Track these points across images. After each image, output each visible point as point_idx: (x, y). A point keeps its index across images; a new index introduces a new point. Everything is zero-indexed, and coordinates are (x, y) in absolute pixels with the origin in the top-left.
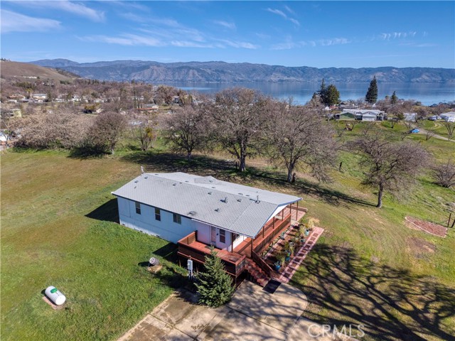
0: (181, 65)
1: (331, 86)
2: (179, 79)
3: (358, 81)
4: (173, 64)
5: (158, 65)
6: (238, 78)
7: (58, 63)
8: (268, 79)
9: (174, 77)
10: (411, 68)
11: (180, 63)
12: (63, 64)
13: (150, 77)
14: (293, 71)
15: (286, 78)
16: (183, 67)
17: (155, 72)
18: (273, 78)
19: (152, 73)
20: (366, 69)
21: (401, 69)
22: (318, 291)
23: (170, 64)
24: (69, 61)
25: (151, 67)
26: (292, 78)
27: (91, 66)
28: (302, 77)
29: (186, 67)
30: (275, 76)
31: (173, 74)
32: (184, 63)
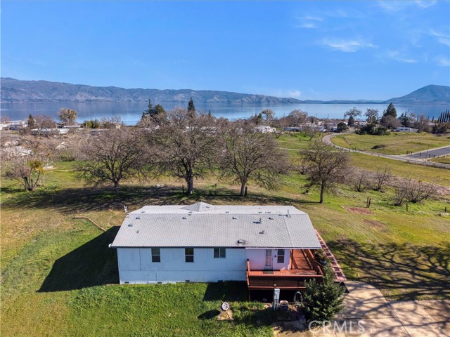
1: (158, 106)
3: (165, 101)
6: (34, 97)
8: (73, 98)
10: (205, 91)
14: (100, 91)
15: (93, 98)
18: (78, 98)
20: (170, 91)
21: (197, 91)
22: (373, 278)
26: (100, 98)
28: (111, 96)
30: (82, 96)
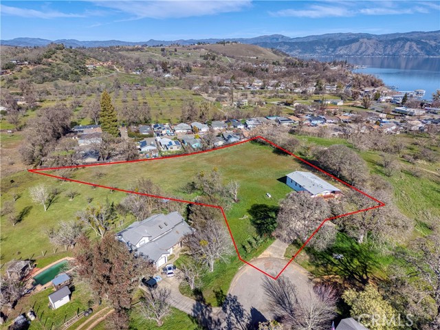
0: (397, 37)
2: (391, 53)
4: (387, 35)
5: (369, 37)
7: (273, 39)
9: (385, 51)
11: (397, 34)
12: (277, 39)
13: (357, 51)
16: (399, 39)
17: (364, 45)
19: (360, 47)
23: (384, 35)
24: (283, 37)
25: (361, 40)
27: (301, 40)
29: (402, 39)
31: (384, 48)
32: (402, 34)
